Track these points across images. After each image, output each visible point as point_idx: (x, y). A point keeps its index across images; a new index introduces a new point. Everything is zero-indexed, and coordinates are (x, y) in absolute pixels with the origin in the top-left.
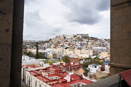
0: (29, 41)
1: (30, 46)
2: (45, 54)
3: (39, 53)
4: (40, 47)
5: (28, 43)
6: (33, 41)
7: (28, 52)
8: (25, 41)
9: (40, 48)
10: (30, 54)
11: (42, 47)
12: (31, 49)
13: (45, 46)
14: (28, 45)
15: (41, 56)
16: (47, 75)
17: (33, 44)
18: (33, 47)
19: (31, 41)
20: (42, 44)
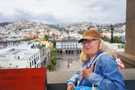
0: (105, 24)
1: (106, 30)
2: (122, 38)
3: (114, 36)
4: (116, 30)
5: (103, 26)
6: (110, 24)
7: (103, 37)
8: (100, 25)
9: (117, 32)
10: (104, 38)
11: (119, 30)
12: (106, 32)
13: (122, 29)
14: (103, 29)
15: (117, 41)
16: (119, 62)
17: (109, 27)
18: (108, 31)
19: (107, 25)
20: (119, 26)
